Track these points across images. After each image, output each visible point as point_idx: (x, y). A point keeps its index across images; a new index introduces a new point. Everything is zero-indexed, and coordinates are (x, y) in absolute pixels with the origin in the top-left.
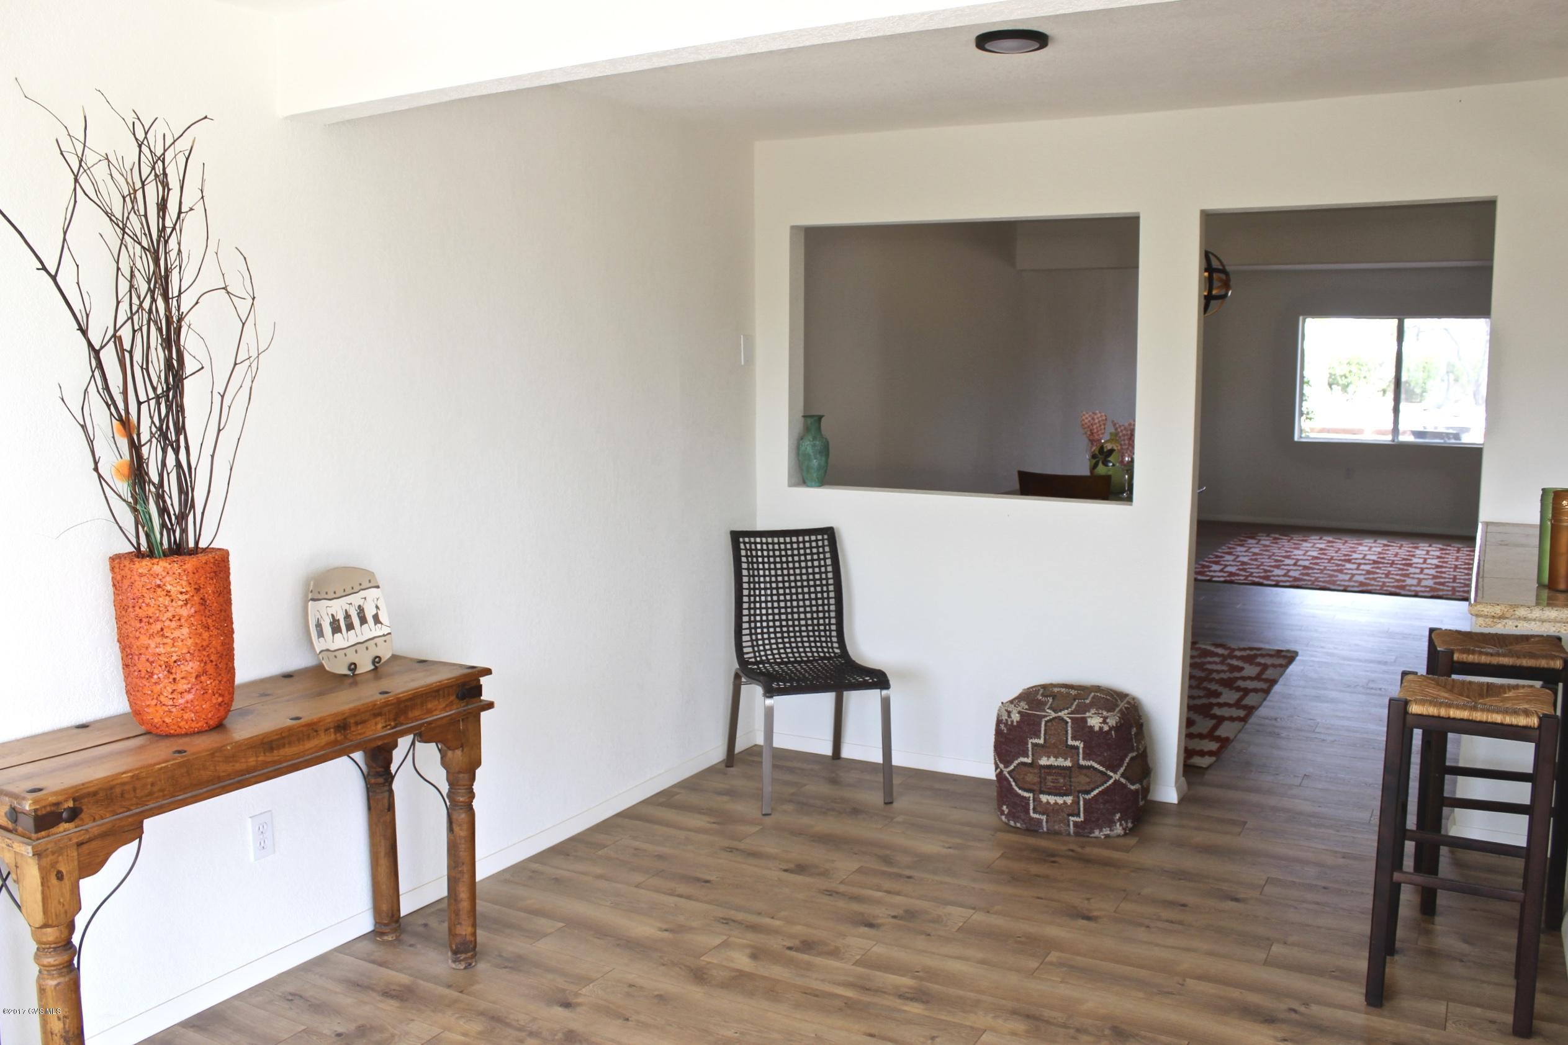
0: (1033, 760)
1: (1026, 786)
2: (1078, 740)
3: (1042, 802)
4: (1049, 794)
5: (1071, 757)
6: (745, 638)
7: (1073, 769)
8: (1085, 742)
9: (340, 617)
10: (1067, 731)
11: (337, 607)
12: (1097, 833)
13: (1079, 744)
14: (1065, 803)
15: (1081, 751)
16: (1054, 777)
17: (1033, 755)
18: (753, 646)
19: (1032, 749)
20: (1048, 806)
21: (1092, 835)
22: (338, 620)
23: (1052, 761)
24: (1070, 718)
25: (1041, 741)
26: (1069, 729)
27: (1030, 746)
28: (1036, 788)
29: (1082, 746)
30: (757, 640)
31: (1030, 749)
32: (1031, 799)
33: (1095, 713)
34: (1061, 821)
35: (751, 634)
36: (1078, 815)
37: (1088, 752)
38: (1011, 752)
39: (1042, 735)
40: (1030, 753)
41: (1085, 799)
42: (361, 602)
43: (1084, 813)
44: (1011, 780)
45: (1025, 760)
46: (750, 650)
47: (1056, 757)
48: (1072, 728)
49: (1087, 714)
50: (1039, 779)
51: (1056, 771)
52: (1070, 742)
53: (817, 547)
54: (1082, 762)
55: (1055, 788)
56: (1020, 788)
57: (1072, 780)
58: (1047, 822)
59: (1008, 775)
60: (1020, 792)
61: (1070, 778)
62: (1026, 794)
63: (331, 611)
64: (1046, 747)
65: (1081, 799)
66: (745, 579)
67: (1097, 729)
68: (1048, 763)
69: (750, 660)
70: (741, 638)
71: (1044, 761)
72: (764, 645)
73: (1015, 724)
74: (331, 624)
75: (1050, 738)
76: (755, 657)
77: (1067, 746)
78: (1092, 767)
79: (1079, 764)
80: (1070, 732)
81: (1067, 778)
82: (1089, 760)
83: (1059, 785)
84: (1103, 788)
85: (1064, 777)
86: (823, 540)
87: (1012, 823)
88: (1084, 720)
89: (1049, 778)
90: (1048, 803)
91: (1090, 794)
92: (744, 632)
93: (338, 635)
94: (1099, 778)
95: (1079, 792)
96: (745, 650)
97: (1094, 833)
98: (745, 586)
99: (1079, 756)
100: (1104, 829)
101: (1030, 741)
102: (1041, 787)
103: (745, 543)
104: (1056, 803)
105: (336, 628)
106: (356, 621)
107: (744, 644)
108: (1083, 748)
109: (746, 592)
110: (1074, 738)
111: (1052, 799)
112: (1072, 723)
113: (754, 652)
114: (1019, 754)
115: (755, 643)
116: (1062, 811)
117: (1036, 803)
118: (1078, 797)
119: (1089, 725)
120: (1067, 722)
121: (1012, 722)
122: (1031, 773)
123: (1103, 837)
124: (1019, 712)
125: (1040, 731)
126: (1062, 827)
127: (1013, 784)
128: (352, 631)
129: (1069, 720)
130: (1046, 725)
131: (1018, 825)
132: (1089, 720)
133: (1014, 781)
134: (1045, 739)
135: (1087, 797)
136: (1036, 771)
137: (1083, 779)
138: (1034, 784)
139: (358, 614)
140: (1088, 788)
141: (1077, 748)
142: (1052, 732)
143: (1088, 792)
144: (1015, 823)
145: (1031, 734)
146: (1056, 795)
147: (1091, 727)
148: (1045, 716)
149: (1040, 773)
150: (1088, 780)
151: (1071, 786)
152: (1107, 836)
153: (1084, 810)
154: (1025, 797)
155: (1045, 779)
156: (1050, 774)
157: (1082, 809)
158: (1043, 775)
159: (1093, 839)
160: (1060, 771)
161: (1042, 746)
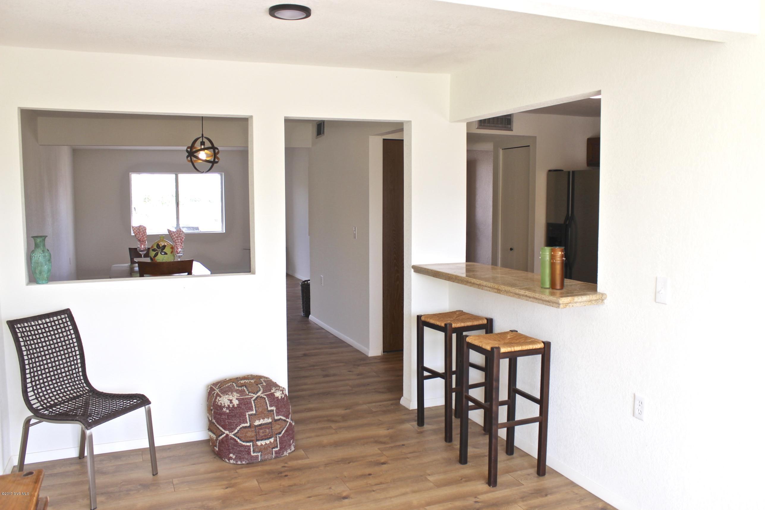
0: (250, 424)
1: (248, 439)
2: (273, 406)
3: (258, 445)
4: (262, 440)
5: (271, 417)
6: (30, 394)
7: (272, 423)
8: (276, 406)
10: (266, 403)
12: (285, 454)
13: (273, 408)
14: (270, 442)
15: (275, 412)
16: (264, 430)
17: (250, 421)
18: (37, 398)
19: (249, 417)
20: (262, 447)
21: (284, 455)
23: (262, 421)
24: (265, 395)
25: (254, 412)
26: (267, 401)
27: (247, 416)
28: (253, 439)
29: (275, 409)
30: (38, 393)
31: (248, 418)
32: (252, 445)
33: (276, 390)
34: (268, 453)
35: (33, 390)
36: (277, 447)
37: (278, 411)
38: (234, 423)
39: (254, 408)
40: (248, 420)
41: (279, 437)
43: (279, 445)
44: (237, 439)
45: (246, 425)
46: (36, 401)
47: (263, 419)
48: (268, 400)
49: (272, 391)
50: (255, 434)
51: (265, 426)
52: (269, 409)
53: (63, 323)
54: (276, 418)
55: (265, 436)
56: (243, 442)
57: (273, 429)
58: (261, 456)
59: (233, 437)
60: (244, 444)
61: (272, 428)
62: (248, 444)
64: (257, 415)
65: (278, 437)
66: (25, 353)
67: (280, 398)
68: (260, 423)
69: (39, 408)
70: (28, 395)
71: (257, 423)
72: (44, 395)
73: (236, 406)
75: (258, 409)
76: (42, 405)
77: (268, 411)
78: (281, 419)
79: (275, 419)
80: (268, 403)
81: (270, 429)
82: (279, 416)
83: (267, 433)
84: (286, 428)
85: (269, 429)
86: (65, 318)
87: (239, 463)
88: (273, 394)
89: (261, 431)
90: (262, 445)
91: (281, 434)
92: (29, 390)
94: (283, 423)
95: (276, 434)
96: (32, 402)
97: (284, 454)
98: (26, 358)
99: (274, 415)
100: (288, 450)
101: (247, 414)
102: (256, 438)
103: (18, 328)
104: (266, 444)
107: (30, 398)
108: (276, 410)
109: (26, 362)
110: (271, 406)
111: (263, 443)
112: (267, 398)
113: (39, 402)
114: (240, 422)
115: (38, 396)
116: (269, 447)
117: (254, 447)
118: (276, 437)
119: (276, 396)
120: (265, 398)
121: (234, 405)
122: (250, 431)
123: (288, 455)
124: (237, 399)
125: (252, 407)
126: (269, 456)
127: (238, 440)
129: (265, 397)
130: (254, 403)
131: (244, 462)
132: (275, 394)
133: (239, 438)
134: (256, 410)
135: (280, 435)
136: (253, 429)
137: (278, 426)
138: (252, 437)
140: (280, 431)
141: (272, 411)
142: (259, 405)
143: (280, 433)
144: (241, 462)
145: (247, 410)
146: (265, 439)
147: (278, 397)
148: (252, 398)
149: (256, 430)
150: (280, 426)
151: (272, 432)
152: (289, 453)
153: (279, 443)
154: (248, 446)
155: (259, 432)
156: (261, 429)
157: (278, 443)
158: (257, 431)
159: (283, 457)
160: (266, 426)
161: (255, 415)
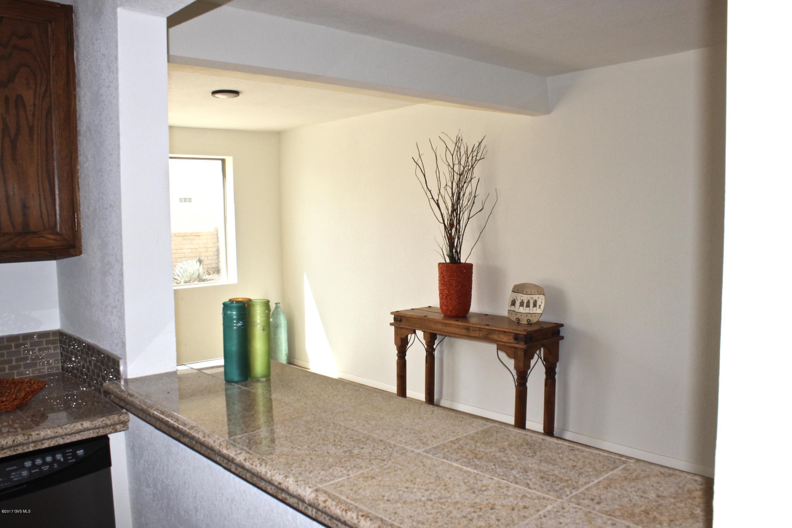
9: (525, 301)
11: (525, 298)
22: (524, 302)
42: (537, 299)
63: (522, 298)
74: (520, 303)
93: (521, 308)
105: (522, 304)
106: (531, 305)
128: (528, 308)
139: (534, 303)
